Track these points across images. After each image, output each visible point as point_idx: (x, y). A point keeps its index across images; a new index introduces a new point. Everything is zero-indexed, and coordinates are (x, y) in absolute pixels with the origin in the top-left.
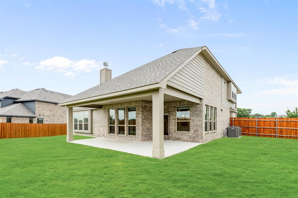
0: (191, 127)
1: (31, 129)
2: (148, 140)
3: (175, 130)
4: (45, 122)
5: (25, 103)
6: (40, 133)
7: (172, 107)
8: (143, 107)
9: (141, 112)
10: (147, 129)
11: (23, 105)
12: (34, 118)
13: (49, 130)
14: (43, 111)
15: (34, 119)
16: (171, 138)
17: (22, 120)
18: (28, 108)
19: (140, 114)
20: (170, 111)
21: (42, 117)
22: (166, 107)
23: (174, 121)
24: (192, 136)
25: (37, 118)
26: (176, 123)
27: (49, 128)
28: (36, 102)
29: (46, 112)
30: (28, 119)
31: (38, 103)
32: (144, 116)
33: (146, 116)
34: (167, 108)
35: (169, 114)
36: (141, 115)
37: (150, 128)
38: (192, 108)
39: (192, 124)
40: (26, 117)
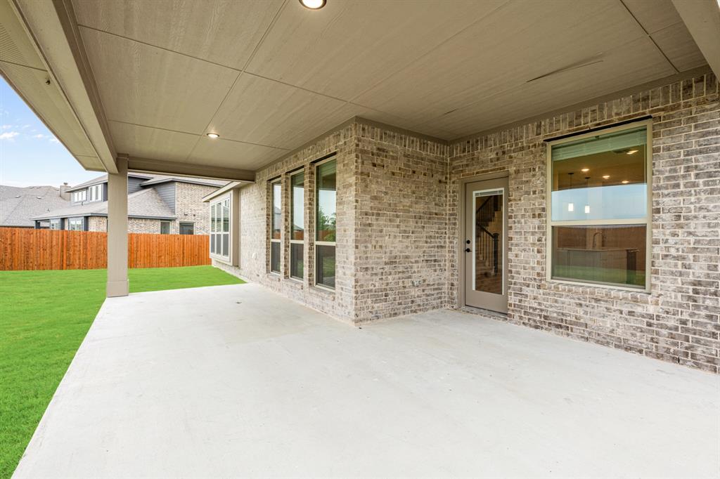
0: (659, 262)
1: (137, 247)
2: (395, 314)
3: (538, 270)
4: (197, 232)
5: (159, 189)
6: (160, 257)
7: (522, 149)
8: (363, 152)
9: (352, 180)
10: (391, 263)
11: (154, 192)
12: (170, 220)
13: (183, 250)
14: (193, 207)
15: (172, 224)
16: (517, 314)
17: (142, 225)
18: (163, 200)
19: (351, 185)
20: (512, 169)
21: (189, 220)
22: (493, 156)
23: (536, 221)
24: (671, 323)
25: (178, 222)
26: (544, 234)
27: (183, 247)
28: (177, 184)
29: (201, 207)
30: (159, 223)
31: (182, 186)
32: (375, 198)
33: (386, 199)
34: (498, 159)
35: (507, 190)
36: (354, 193)
37: (407, 257)
38: (670, 132)
39: (672, 240)
40: (152, 219)
